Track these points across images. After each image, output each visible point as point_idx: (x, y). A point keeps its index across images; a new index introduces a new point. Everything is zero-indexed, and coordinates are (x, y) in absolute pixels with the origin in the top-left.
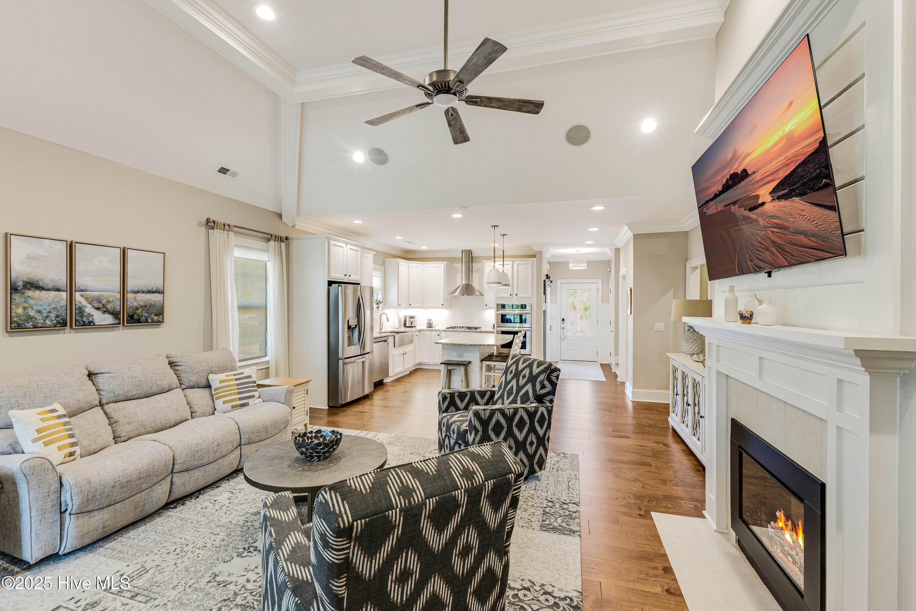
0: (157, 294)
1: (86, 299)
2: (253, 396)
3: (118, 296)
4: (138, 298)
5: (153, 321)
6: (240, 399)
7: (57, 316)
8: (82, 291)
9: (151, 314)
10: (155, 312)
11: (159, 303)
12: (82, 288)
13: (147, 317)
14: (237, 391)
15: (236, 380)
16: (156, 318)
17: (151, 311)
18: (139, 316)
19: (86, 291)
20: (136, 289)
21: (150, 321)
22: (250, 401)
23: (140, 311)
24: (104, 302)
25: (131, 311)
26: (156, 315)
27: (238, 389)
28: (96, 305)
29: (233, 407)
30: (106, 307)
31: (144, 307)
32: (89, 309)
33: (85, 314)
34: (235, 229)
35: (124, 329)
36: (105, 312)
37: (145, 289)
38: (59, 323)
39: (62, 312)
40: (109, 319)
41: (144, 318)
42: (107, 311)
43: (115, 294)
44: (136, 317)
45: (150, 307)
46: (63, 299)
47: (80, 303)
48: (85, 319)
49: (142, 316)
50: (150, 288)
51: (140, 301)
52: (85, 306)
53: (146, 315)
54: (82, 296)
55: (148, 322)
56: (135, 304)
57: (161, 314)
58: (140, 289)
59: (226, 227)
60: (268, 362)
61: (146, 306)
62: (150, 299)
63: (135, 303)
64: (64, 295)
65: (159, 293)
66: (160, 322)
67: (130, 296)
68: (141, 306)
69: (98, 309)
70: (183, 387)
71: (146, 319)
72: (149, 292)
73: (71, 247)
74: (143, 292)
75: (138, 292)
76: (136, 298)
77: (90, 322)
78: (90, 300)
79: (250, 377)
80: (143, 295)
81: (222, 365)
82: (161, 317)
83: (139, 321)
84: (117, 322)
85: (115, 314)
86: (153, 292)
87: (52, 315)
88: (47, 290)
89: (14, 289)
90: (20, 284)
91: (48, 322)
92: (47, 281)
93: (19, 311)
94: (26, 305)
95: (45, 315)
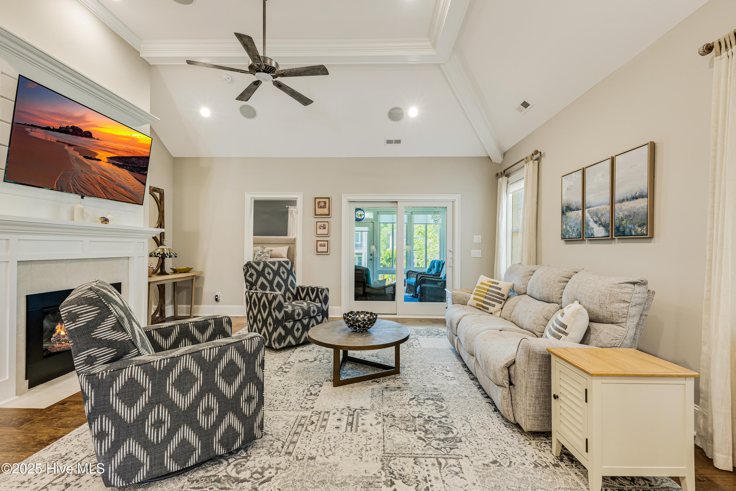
0: (641, 200)
1: (590, 214)
3: (608, 208)
4: (624, 208)
5: (636, 234)
7: (577, 230)
8: (589, 207)
9: (634, 225)
10: (639, 222)
11: (642, 210)
12: (589, 205)
13: (631, 228)
16: (640, 230)
17: (635, 220)
18: (624, 227)
19: (591, 207)
20: (621, 198)
21: (633, 233)
23: (624, 222)
24: (600, 215)
25: (617, 222)
26: (639, 226)
28: (595, 219)
30: (600, 221)
31: (627, 217)
32: (592, 223)
33: (590, 227)
35: (618, 243)
36: (600, 224)
37: (629, 196)
38: (577, 235)
39: (579, 227)
40: (602, 232)
41: (628, 230)
42: (601, 224)
43: (606, 206)
44: (621, 228)
45: (634, 216)
46: (579, 216)
47: (588, 218)
48: (589, 232)
49: (627, 227)
50: (633, 194)
51: (625, 210)
52: (590, 221)
53: (630, 226)
54: (589, 212)
55: (631, 235)
57: (644, 224)
58: (626, 196)
61: (630, 216)
62: (634, 207)
63: (621, 213)
64: (580, 213)
65: (643, 197)
66: (643, 235)
67: (617, 206)
68: (626, 216)
69: (596, 222)
71: (630, 231)
72: (633, 198)
74: (628, 200)
75: (623, 201)
76: (622, 208)
77: (592, 235)
78: (592, 215)
80: (628, 203)
82: (645, 228)
83: (624, 234)
84: (607, 234)
85: (607, 227)
86: (636, 198)
87: (575, 229)
88: (574, 210)
89: (563, 213)
90: (565, 208)
91: (574, 235)
92: (574, 204)
93: (564, 227)
94: (566, 222)
95: (573, 229)
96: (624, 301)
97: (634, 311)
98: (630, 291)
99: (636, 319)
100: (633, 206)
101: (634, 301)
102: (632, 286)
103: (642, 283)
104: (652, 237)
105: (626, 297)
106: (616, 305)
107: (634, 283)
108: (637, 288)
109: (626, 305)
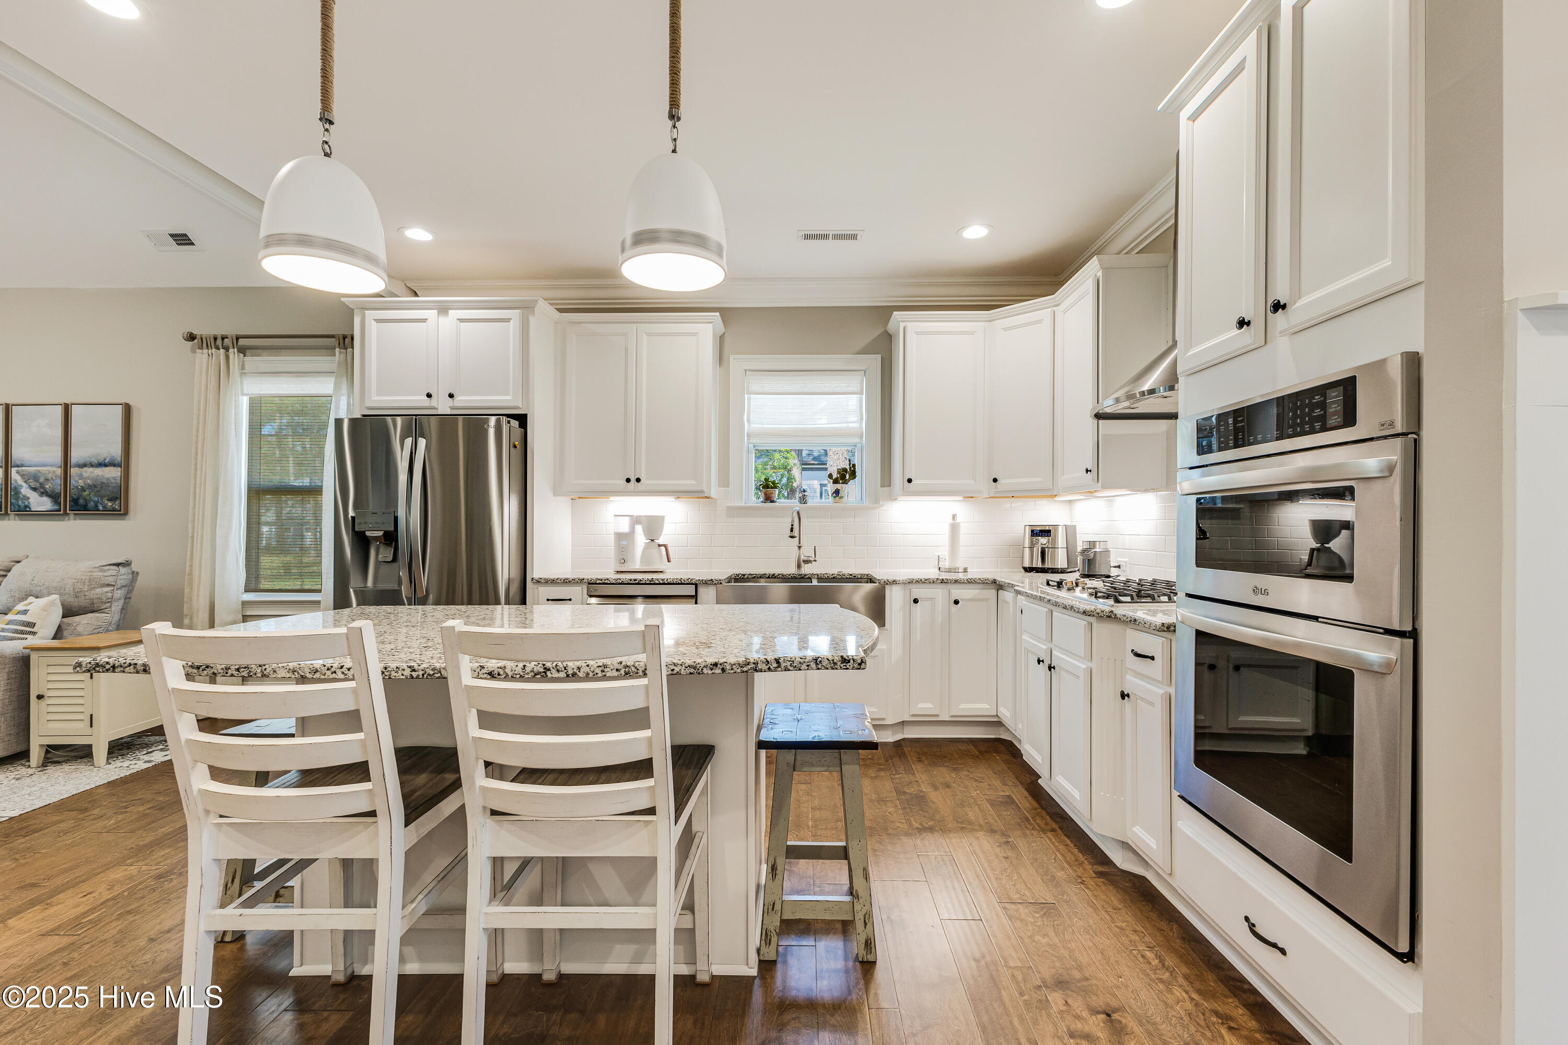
0: (111, 468)
1: (23, 476)
3: (59, 471)
4: (84, 475)
5: (106, 509)
8: (19, 466)
9: (102, 497)
10: (108, 495)
11: (114, 481)
12: (19, 462)
13: (98, 502)
16: (110, 504)
17: (103, 492)
18: (86, 500)
19: (23, 466)
20: (81, 462)
21: (101, 508)
23: (85, 494)
24: (42, 480)
25: (74, 493)
26: (109, 500)
28: (33, 485)
30: (43, 488)
31: (92, 487)
33: (21, 496)
36: (43, 493)
37: (95, 461)
41: (92, 503)
42: (45, 493)
43: (55, 469)
44: (80, 501)
45: (102, 487)
48: (20, 503)
49: (91, 500)
50: (101, 460)
51: (88, 478)
53: (96, 499)
55: (98, 510)
56: (81, 483)
57: (117, 498)
58: (87, 461)
61: (95, 486)
62: (102, 476)
63: (80, 481)
65: (114, 465)
66: (120, 511)
67: (74, 471)
68: (89, 486)
69: (35, 489)
71: (96, 506)
72: (101, 465)
74: (92, 466)
75: (83, 466)
76: (81, 475)
77: (26, 507)
78: (27, 478)
80: (92, 469)
82: (125, 503)
83: (86, 508)
85: (56, 498)
86: (106, 465)
96: (108, 585)
97: (119, 594)
98: (114, 573)
99: (122, 602)
100: (100, 474)
101: (120, 582)
102: (116, 568)
103: (127, 564)
104: (126, 513)
105: (111, 580)
106: (98, 591)
107: (118, 565)
108: (123, 570)
109: (110, 588)
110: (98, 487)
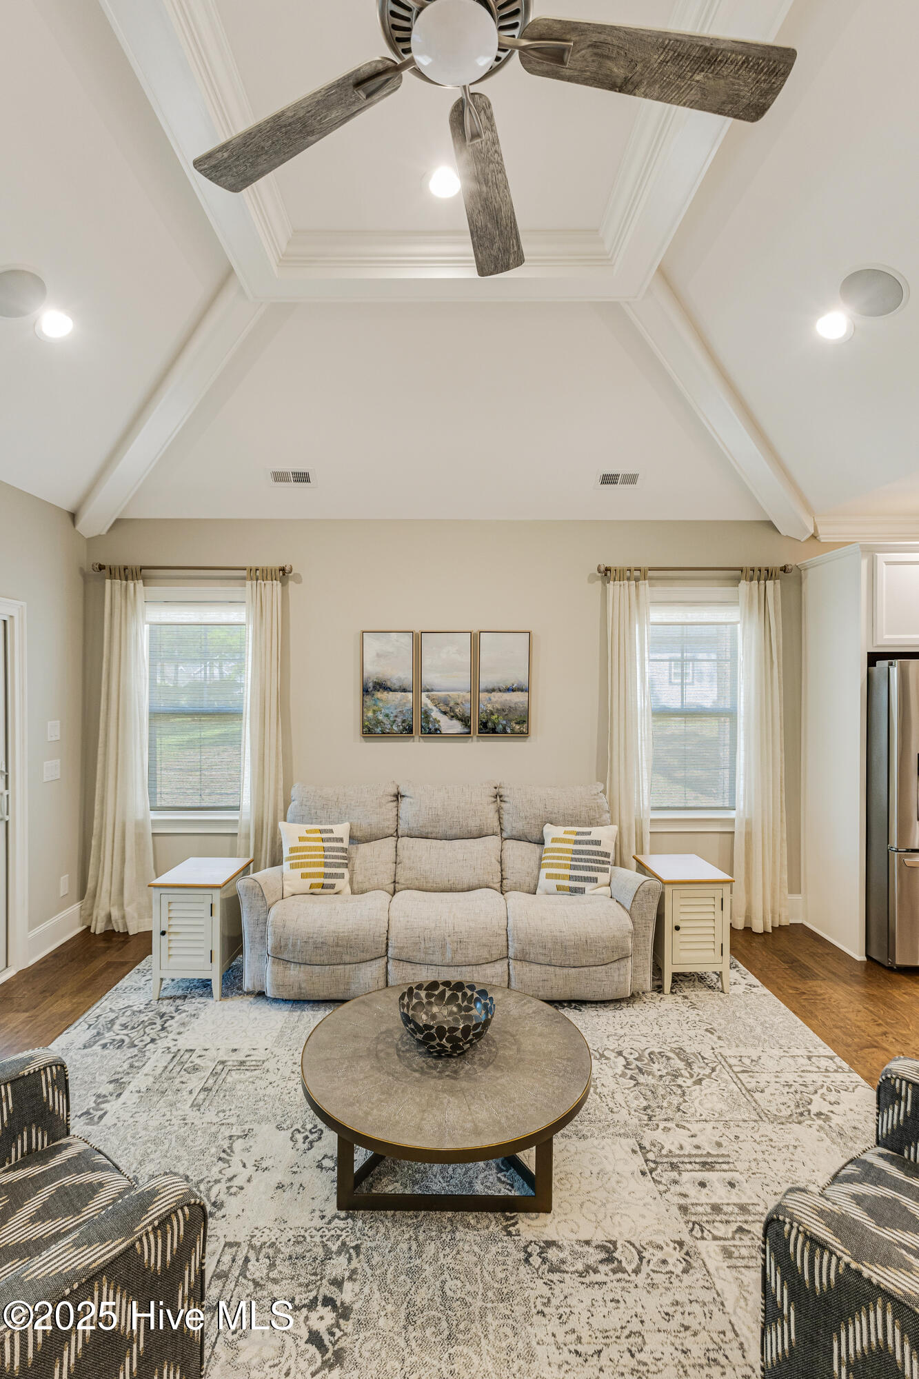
0: (520, 693)
1: (433, 700)
2: (595, 880)
3: (468, 695)
4: (493, 699)
5: (513, 732)
6: (571, 878)
7: (404, 721)
8: (428, 691)
9: (511, 720)
10: (516, 718)
11: (521, 706)
12: (428, 687)
13: (505, 725)
14: (569, 862)
15: (576, 842)
16: (518, 727)
17: (511, 716)
18: (494, 723)
19: (432, 690)
20: (491, 687)
21: (509, 731)
22: (588, 887)
23: (494, 717)
24: (452, 704)
25: (484, 716)
26: (517, 723)
27: (573, 859)
28: (443, 708)
29: (559, 888)
30: (453, 712)
31: (500, 711)
32: (435, 714)
33: (431, 719)
34: (650, 573)
35: (478, 741)
36: (453, 717)
37: (503, 686)
38: (404, 729)
39: (408, 717)
40: (456, 727)
41: (501, 726)
42: (455, 717)
43: (464, 694)
44: (490, 725)
45: (510, 711)
46: (408, 702)
47: (426, 705)
48: (430, 726)
49: (499, 723)
50: (508, 685)
51: (496, 702)
52: (431, 709)
53: (504, 722)
54: (428, 697)
55: (506, 733)
56: (490, 707)
57: (524, 721)
58: (496, 685)
59: (637, 575)
60: (732, 821)
62: (510, 700)
63: (489, 705)
64: (410, 695)
65: (522, 691)
66: (523, 733)
67: (483, 696)
68: (497, 709)
69: (445, 713)
70: (505, 835)
71: (504, 728)
72: (509, 690)
73: (417, 641)
74: (500, 691)
75: (493, 690)
76: (490, 699)
77: (436, 730)
78: (436, 702)
79: (598, 843)
80: (500, 694)
81: (570, 812)
82: (525, 725)
83: (494, 731)
84: (466, 730)
85: (465, 721)
86: (513, 690)
87: (399, 720)
88: (395, 691)
89: (366, 691)
90: (371, 685)
91: (395, 728)
92: (395, 681)
93: (370, 714)
94: (375, 708)
95: (392, 719)
100: (507, 698)
104: (526, 735)
110: (504, 711)
